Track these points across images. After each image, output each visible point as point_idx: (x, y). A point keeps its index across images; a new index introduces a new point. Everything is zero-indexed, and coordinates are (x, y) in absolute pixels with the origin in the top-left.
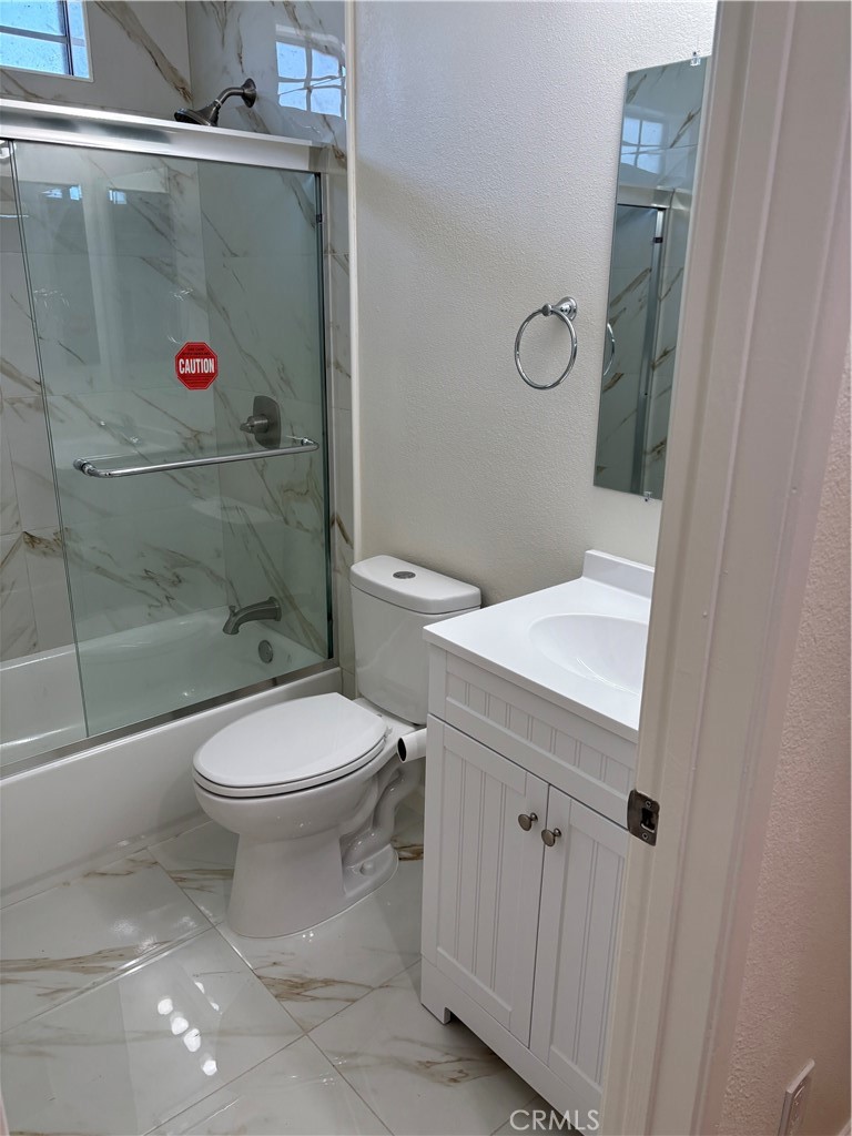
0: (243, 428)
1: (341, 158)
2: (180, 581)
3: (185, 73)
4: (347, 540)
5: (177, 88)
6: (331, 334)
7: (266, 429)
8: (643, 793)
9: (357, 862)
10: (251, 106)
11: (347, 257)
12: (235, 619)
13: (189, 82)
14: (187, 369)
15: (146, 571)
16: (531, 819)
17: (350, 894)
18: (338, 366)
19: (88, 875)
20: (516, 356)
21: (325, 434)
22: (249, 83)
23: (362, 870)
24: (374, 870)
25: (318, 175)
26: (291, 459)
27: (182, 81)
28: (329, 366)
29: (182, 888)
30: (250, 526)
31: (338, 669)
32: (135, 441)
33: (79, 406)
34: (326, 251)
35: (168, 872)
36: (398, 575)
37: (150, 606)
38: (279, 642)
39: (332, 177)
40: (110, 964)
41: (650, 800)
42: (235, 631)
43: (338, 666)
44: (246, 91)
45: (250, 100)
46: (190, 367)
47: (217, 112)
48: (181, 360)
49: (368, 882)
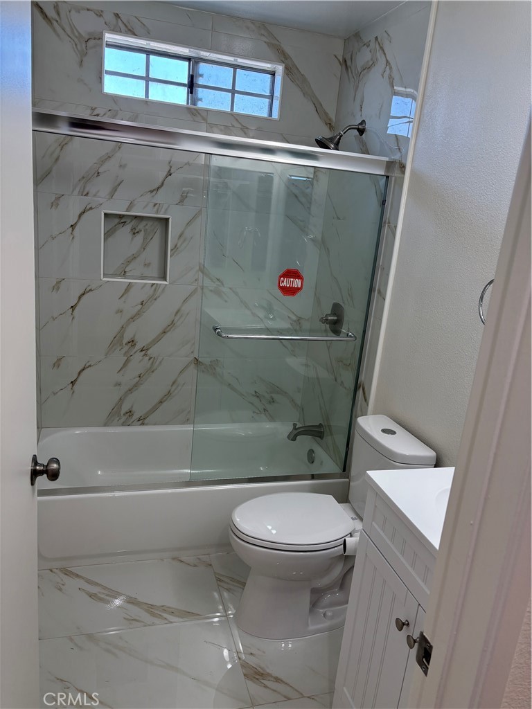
0: (321, 320)
1: (402, 167)
2: (273, 402)
3: (332, 116)
4: (366, 400)
5: (326, 124)
6: (379, 272)
7: (335, 323)
8: (426, 636)
9: (323, 608)
10: (361, 135)
11: (396, 227)
12: (296, 432)
13: (334, 120)
14: (285, 284)
15: (255, 392)
16: (404, 624)
17: (311, 628)
18: (379, 292)
19: (174, 559)
20: (480, 305)
21: (364, 332)
22: (363, 122)
23: (325, 615)
24: (332, 618)
25: (388, 177)
26: (344, 344)
27: (330, 119)
28: (374, 291)
29: (218, 585)
30: (318, 379)
31: (348, 480)
32: (271, 317)
33: (236, 294)
34: (385, 223)
35: (215, 573)
36: (384, 431)
37: (254, 412)
38: (320, 453)
39: (396, 178)
40: (165, 615)
41: (429, 643)
42: (294, 439)
43: (348, 478)
44: (360, 127)
45: (361, 132)
46: (286, 283)
47: (339, 139)
48: (282, 278)
49: (327, 624)
